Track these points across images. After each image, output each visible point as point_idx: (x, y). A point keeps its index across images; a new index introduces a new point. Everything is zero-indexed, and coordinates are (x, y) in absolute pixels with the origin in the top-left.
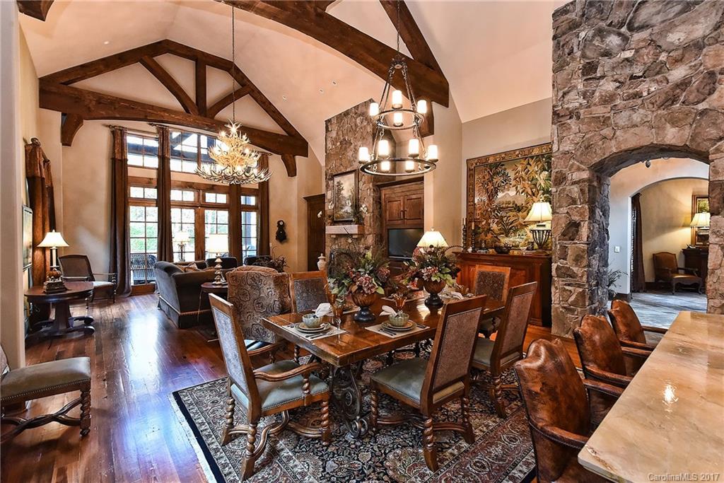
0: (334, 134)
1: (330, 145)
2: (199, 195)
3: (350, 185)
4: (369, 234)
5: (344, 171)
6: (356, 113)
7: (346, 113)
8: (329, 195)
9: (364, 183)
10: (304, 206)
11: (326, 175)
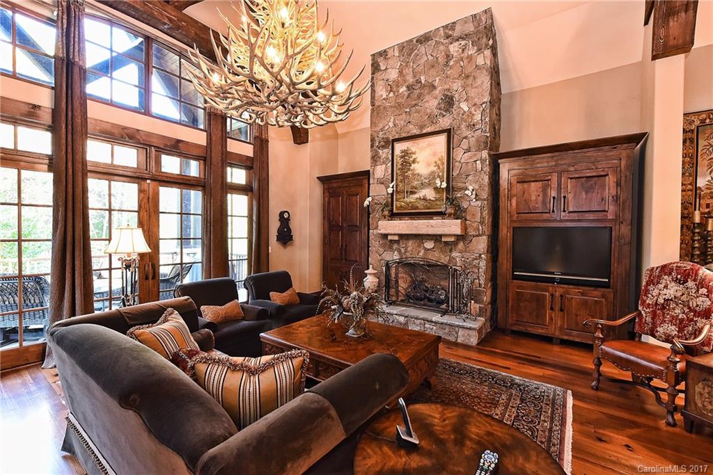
0: (393, 75)
1: (382, 92)
2: (148, 157)
3: (434, 154)
4: (479, 235)
5: (416, 131)
6: (448, 37)
7: (424, 39)
8: (380, 171)
9: (468, 150)
10: (318, 189)
11: (373, 140)
